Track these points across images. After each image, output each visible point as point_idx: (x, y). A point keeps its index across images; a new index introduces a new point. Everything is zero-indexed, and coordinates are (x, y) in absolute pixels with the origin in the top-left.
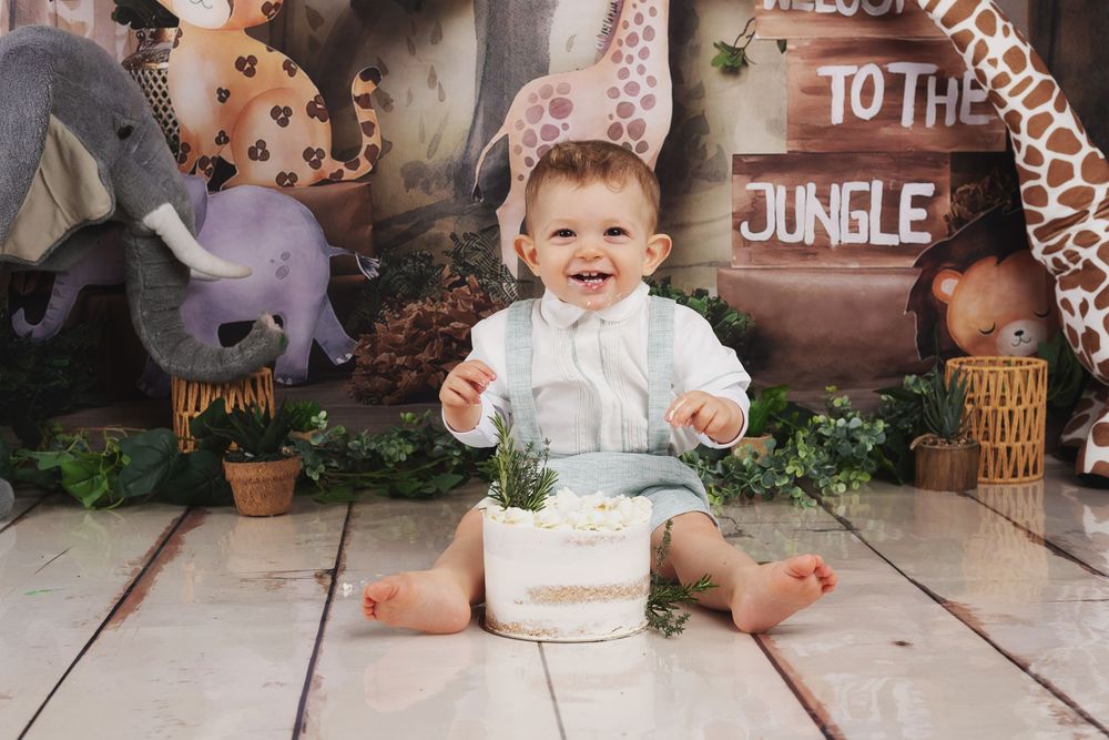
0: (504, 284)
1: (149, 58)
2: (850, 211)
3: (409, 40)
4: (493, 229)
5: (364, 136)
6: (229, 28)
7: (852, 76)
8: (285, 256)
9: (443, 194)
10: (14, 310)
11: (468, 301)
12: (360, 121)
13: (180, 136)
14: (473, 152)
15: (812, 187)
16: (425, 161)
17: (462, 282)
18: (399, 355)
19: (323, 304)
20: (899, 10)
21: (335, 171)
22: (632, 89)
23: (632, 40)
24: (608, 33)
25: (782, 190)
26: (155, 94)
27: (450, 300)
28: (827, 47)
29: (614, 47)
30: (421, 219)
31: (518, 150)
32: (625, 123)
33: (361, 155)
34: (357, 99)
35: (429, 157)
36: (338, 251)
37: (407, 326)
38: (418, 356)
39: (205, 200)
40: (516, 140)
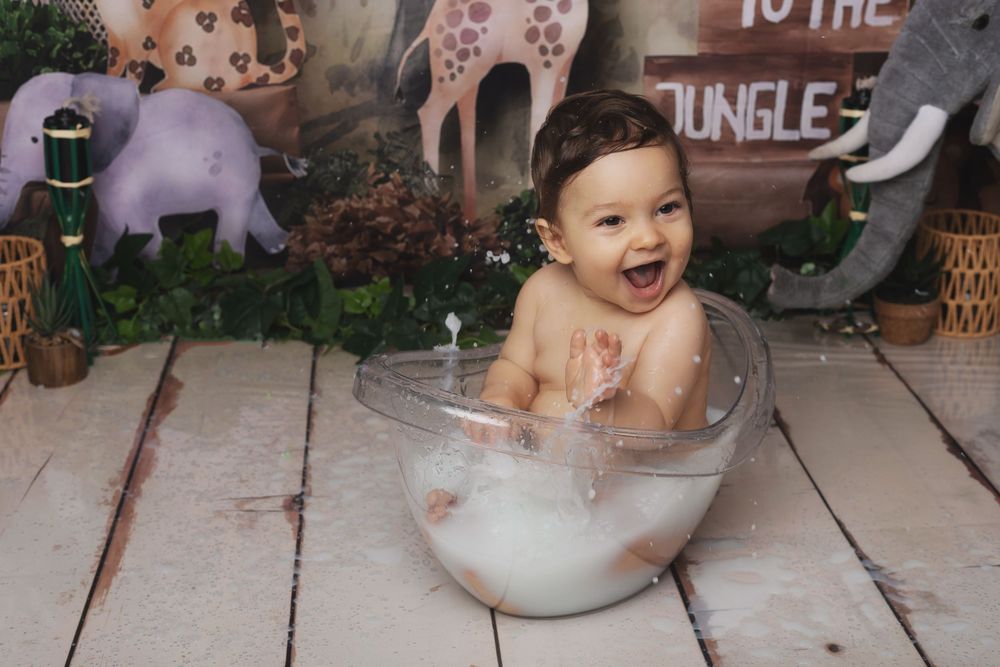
0: (426, 180)
2: (757, 108)
4: (414, 129)
5: (289, 41)
8: (217, 155)
9: (366, 96)
11: (392, 197)
12: (284, 26)
13: (108, 40)
14: (395, 55)
15: (720, 87)
16: (350, 64)
17: (386, 179)
18: (329, 244)
19: (256, 199)
21: (261, 74)
25: (691, 90)
27: (376, 197)
30: (345, 120)
31: (439, 53)
32: (542, 26)
33: (286, 60)
34: (281, 4)
35: (353, 60)
36: (266, 152)
37: (336, 219)
38: (349, 245)
39: (137, 102)
40: (436, 43)
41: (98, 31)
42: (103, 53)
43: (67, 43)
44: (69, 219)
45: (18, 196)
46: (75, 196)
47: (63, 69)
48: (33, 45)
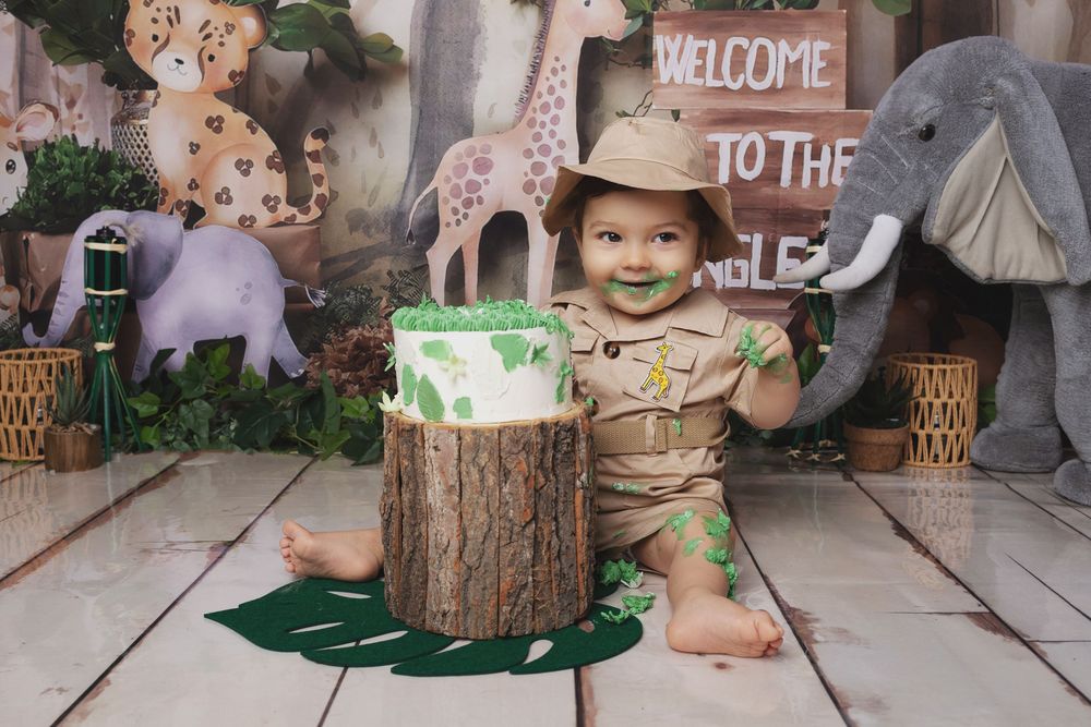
1: (132, 115)
3: (353, 104)
4: (423, 269)
5: (315, 186)
6: (201, 91)
7: (737, 143)
8: (248, 285)
9: (382, 238)
10: (23, 324)
12: (312, 173)
13: (160, 182)
14: (407, 202)
16: (366, 208)
18: (344, 371)
19: (280, 326)
20: (780, 86)
21: (289, 215)
22: (545, 150)
23: (545, 108)
24: (524, 102)
26: (139, 146)
27: (386, 327)
28: (715, 117)
29: (529, 114)
30: (363, 257)
31: (446, 201)
32: (538, 180)
33: (312, 203)
34: (309, 154)
35: (370, 206)
36: (291, 283)
37: (350, 348)
38: (360, 373)
39: (181, 236)
40: (444, 192)
41: (151, 173)
42: (155, 193)
43: (125, 184)
44: (102, 327)
45: (73, 319)
46: (106, 303)
47: (120, 208)
48: (96, 186)
